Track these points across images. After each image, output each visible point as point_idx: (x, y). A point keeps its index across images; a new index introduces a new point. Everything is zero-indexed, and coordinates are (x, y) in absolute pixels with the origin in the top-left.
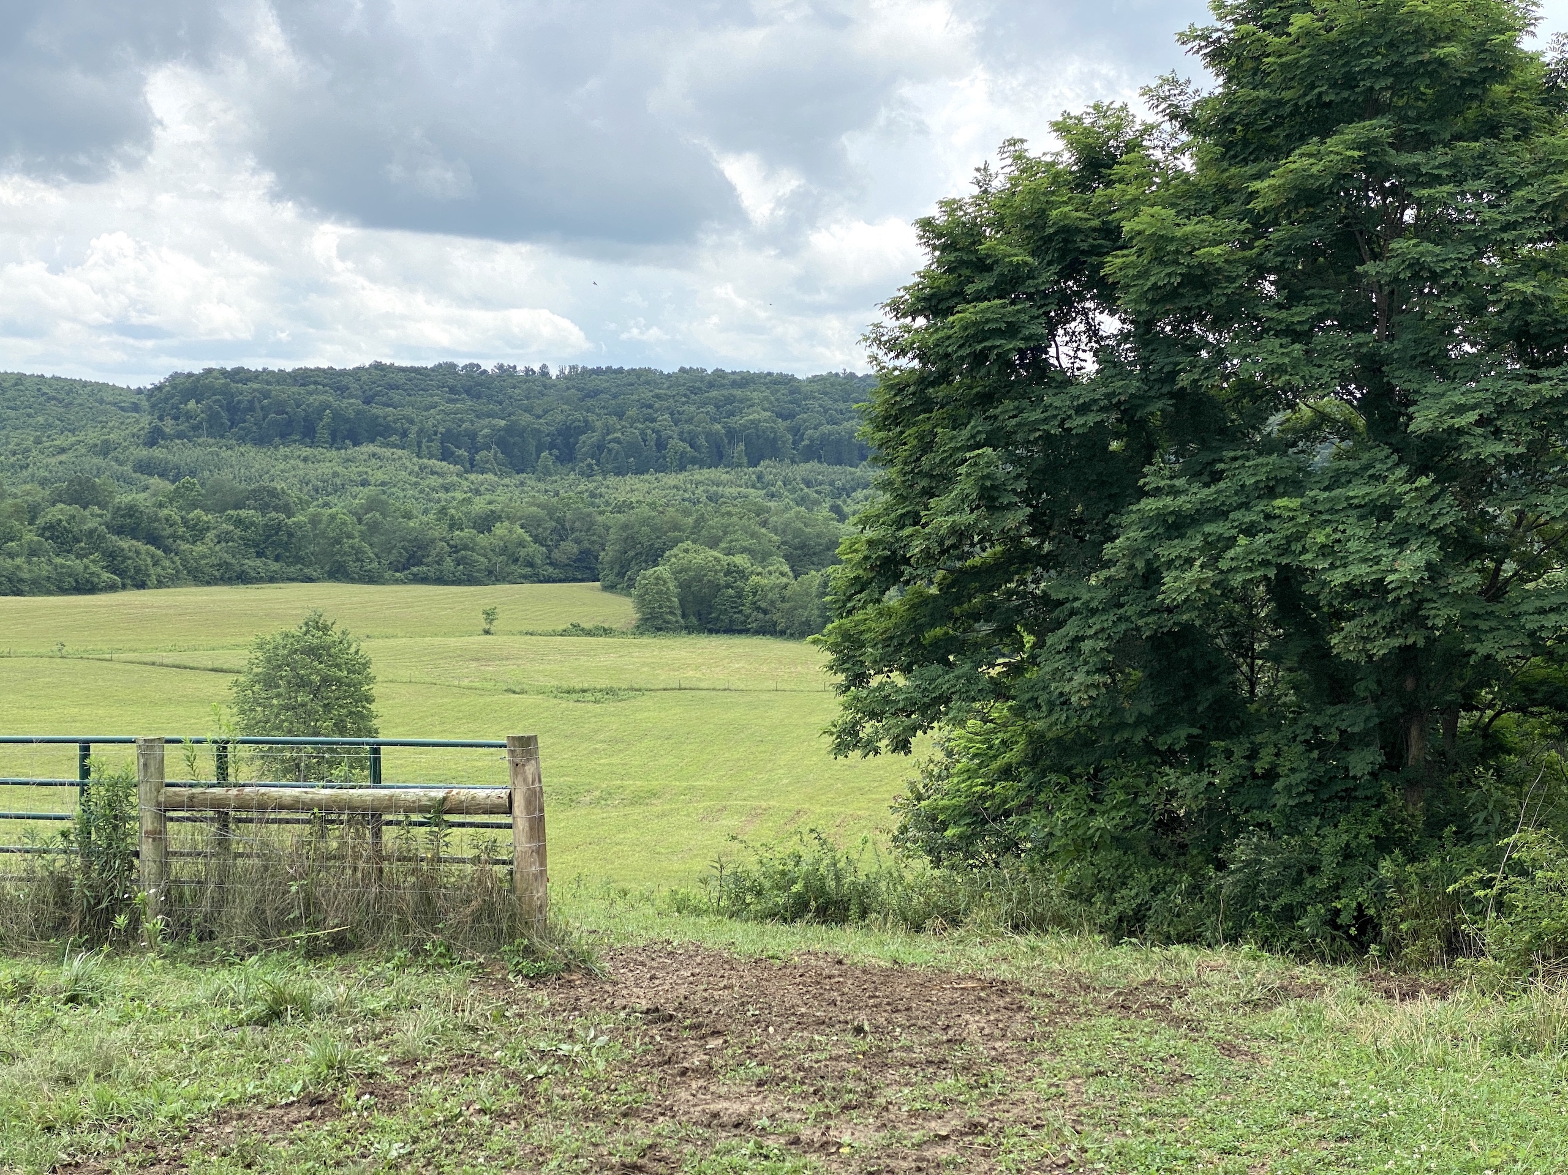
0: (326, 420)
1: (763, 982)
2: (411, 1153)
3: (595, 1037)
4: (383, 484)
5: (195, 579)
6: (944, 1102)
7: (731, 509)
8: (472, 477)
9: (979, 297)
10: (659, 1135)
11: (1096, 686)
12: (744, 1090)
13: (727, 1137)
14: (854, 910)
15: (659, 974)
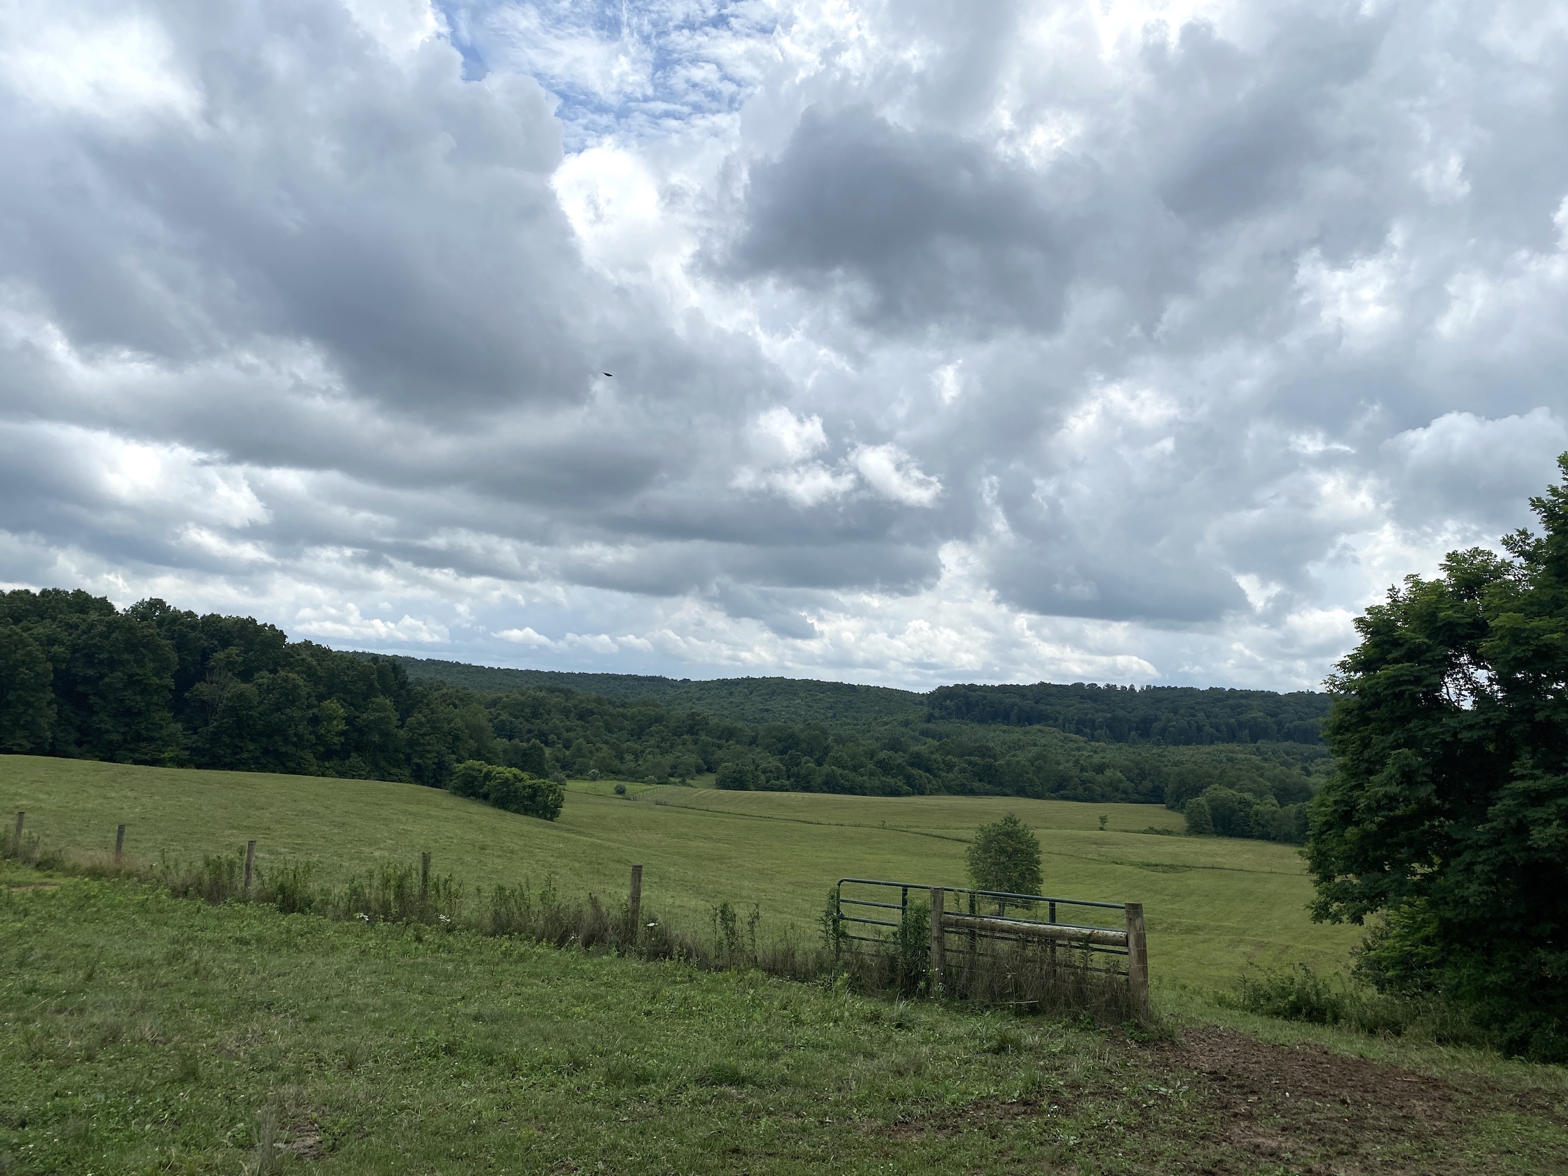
0: (1015, 711)
1: (1279, 1062)
2: (1080, 1143)
3: (1181, 1086)
4: (1045, 746)
5: (948, 791)
6: (1404, 1158)
7: (1241, 767)
8: (1093, 744)
9: (1396, 661)
10: (1224, 1154)
11: (1486, 893)
12: (1274, 1132)
13: (1266, 1162)
14: (1329, 1017)
15: (1215, 1049)
